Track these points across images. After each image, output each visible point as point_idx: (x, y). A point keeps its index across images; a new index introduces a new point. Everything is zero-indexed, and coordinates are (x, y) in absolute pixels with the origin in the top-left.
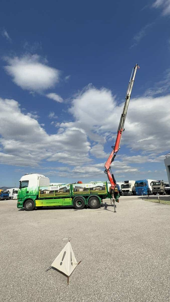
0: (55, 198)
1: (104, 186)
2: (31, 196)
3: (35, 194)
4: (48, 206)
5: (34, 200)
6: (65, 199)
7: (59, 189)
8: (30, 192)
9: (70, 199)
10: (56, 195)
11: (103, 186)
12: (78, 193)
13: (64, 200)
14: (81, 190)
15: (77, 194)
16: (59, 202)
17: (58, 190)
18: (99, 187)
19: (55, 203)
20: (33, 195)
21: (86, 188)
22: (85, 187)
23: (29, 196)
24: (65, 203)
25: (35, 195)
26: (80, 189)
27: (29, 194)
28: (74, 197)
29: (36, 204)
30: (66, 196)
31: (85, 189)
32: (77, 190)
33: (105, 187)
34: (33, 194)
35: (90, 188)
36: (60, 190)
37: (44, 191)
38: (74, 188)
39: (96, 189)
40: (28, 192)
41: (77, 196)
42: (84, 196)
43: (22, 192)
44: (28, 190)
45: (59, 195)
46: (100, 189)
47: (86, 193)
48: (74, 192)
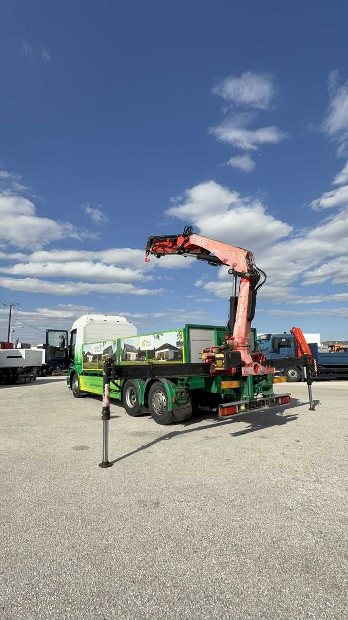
1: (178, 343)
5: (78, 376)
7: (102, 353)
8: (76, 357)
10: (99, 367)
11: (175, 345)
14: (133, 356)
17: (101, 355)
18: (167, 350)
19: (99, 388)
20: (78, 364)
21: (141, 350)
22: (140, 348)
25: (80, 364)
26: (132, 354)
29: (80, 384)
31: (141, 354)
32: (126, 355)
33: (181, 349)
34: (78, 362)
35: (149, 351)
36: (104, 353)
37: (87, 356)
38: (123, 349)
39: (160, 354)
46: (170, 358)
48: (122, 360)
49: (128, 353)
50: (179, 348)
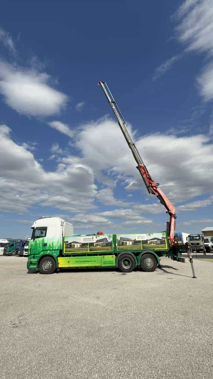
0: (89, 255)
2: (50, 250)
3: (57, 248)
4: (77, 267)
5: (55, 258)
6: (106, 256)
7: (95, 242)
8: (50, 245)
9: (113, 257)
10: (90, 250)
11: (161, 238)
12: (125, 248)
13: (104, 257)
14: (129, 243)
15: (122, 249)
16: (95, 261)
18: (156, 240)
19: (89, 263)
20: (54, 250)
21: (136, 240)
23: (48, 250)
24: (105, 263)
25: (58, 250)
27: (47, 248)
28: (119, 253)
29: (58, 263)
30: (107, 252)
31: (135, 242)
33: (165, 240)
34: (54, 248)
35: (142, 241)
37: (72, 244)
38: (119, 239)
39: (151, 242)
40: (45, 245)
41: (123, 253)
42: (133, 253)
43: (36, 244)
44: (46, 242)
45: (96, 250)
46: (158, 243)
47: (136, 248)
48: (118, 245)
49: (124, 242)
50: (163, 239)
